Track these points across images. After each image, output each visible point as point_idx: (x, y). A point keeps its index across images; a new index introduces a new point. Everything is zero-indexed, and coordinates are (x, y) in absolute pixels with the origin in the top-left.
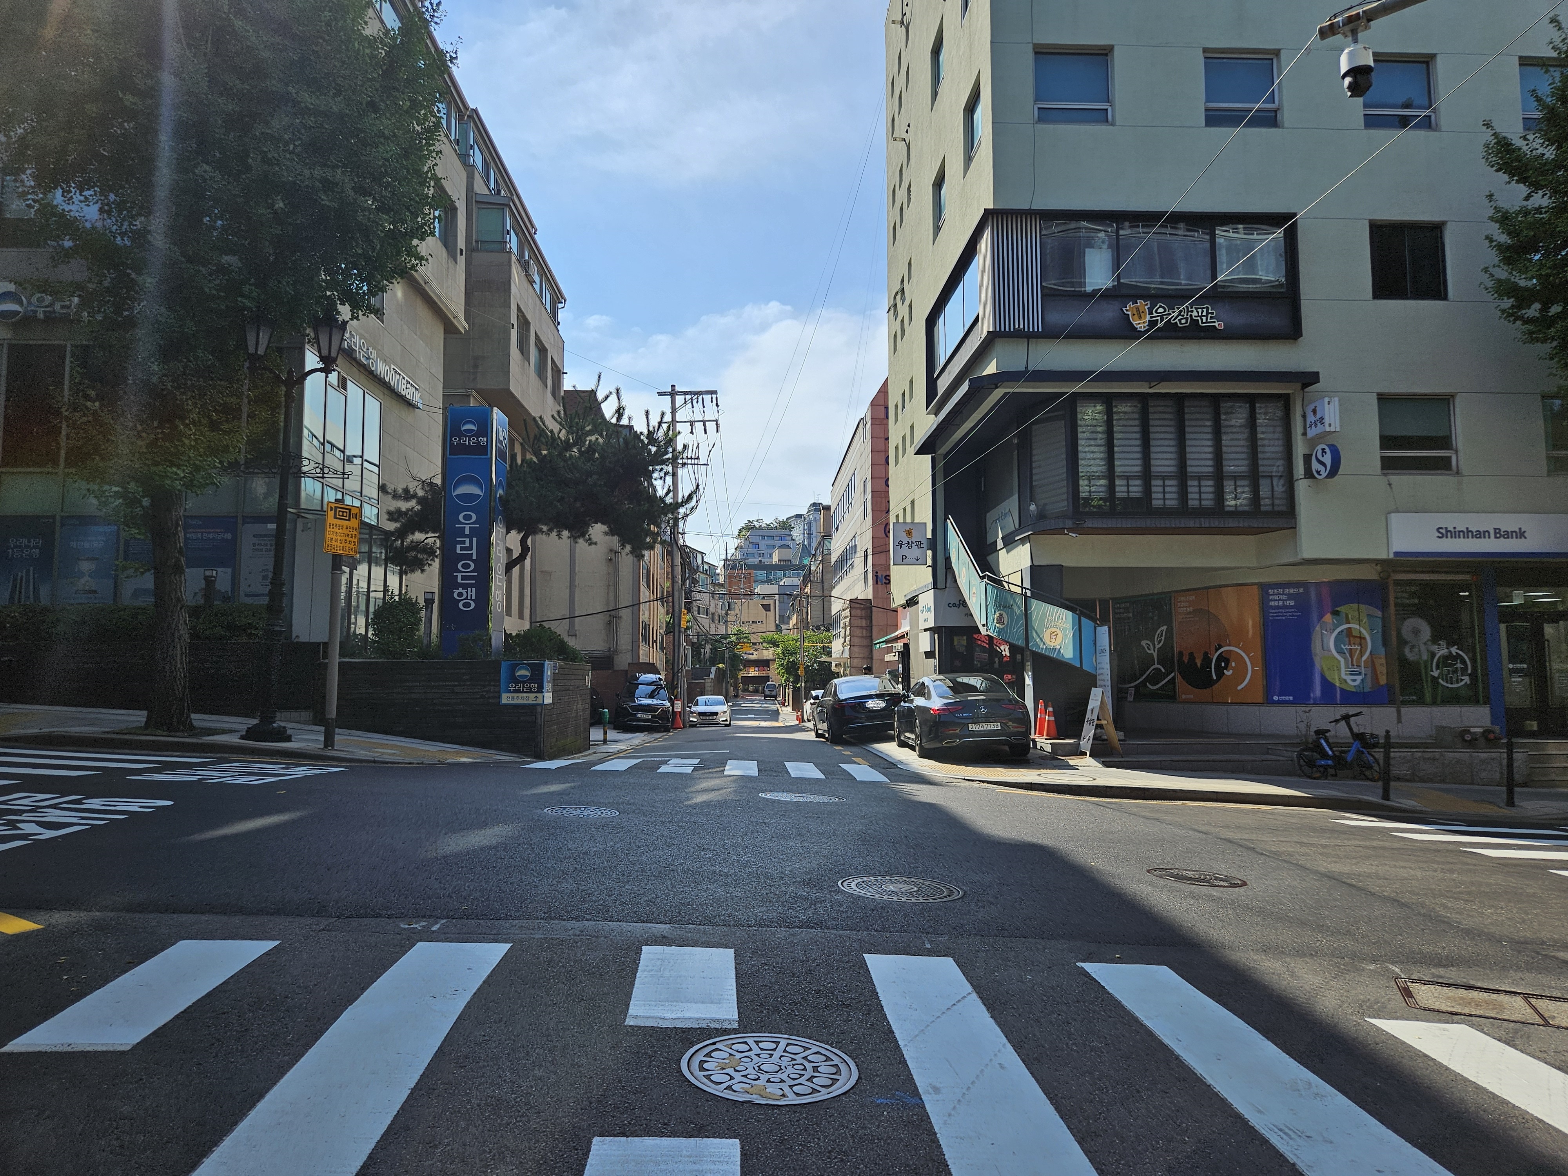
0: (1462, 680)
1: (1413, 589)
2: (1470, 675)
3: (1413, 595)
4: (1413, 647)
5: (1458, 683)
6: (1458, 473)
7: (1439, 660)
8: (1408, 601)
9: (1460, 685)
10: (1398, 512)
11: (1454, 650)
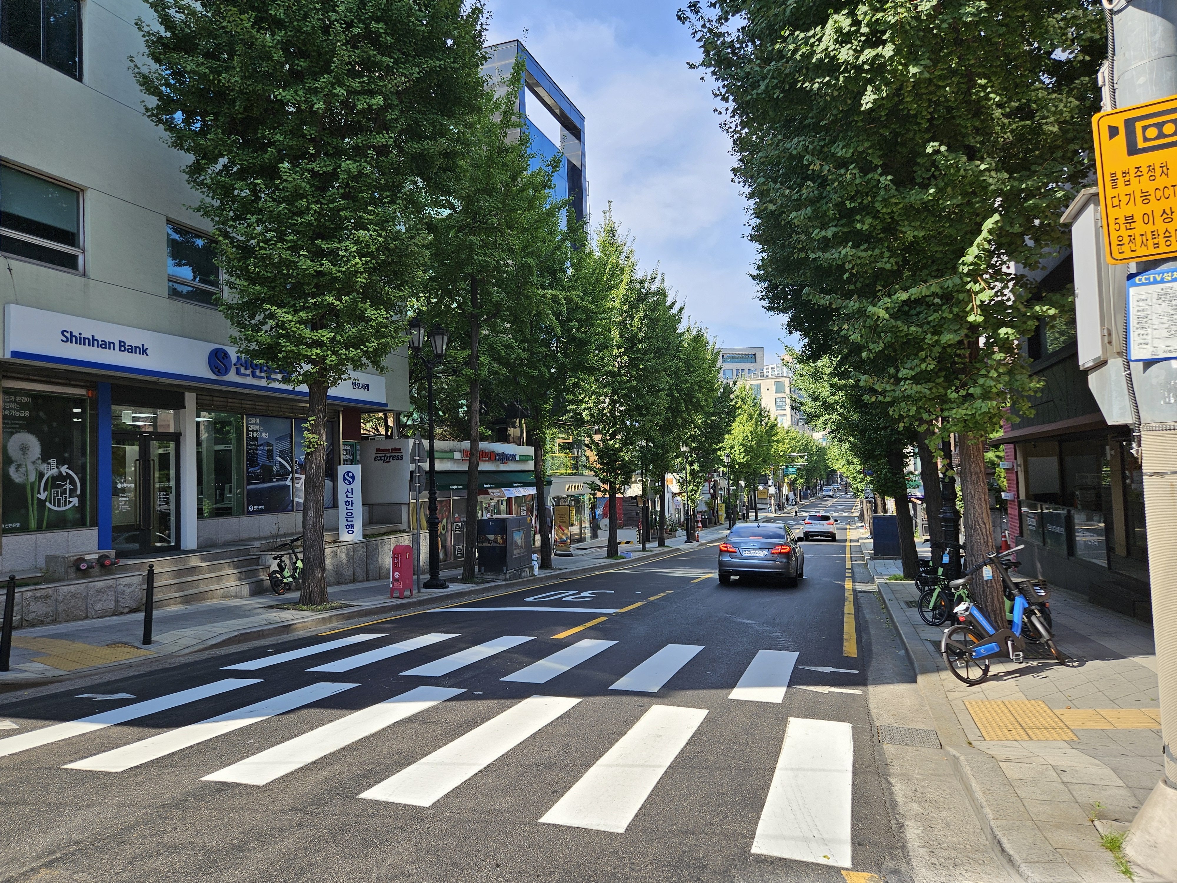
0: (70, 502)
1: (24, 399)
2: (77, 496)
3: (23, 407)
4: (19, 466)
5: (65, 505)
6: (84, 275)
7: (48, 479)
8: (17, 414)
9: (68, 507)
10: (17, 304)
11: (64, 469)
